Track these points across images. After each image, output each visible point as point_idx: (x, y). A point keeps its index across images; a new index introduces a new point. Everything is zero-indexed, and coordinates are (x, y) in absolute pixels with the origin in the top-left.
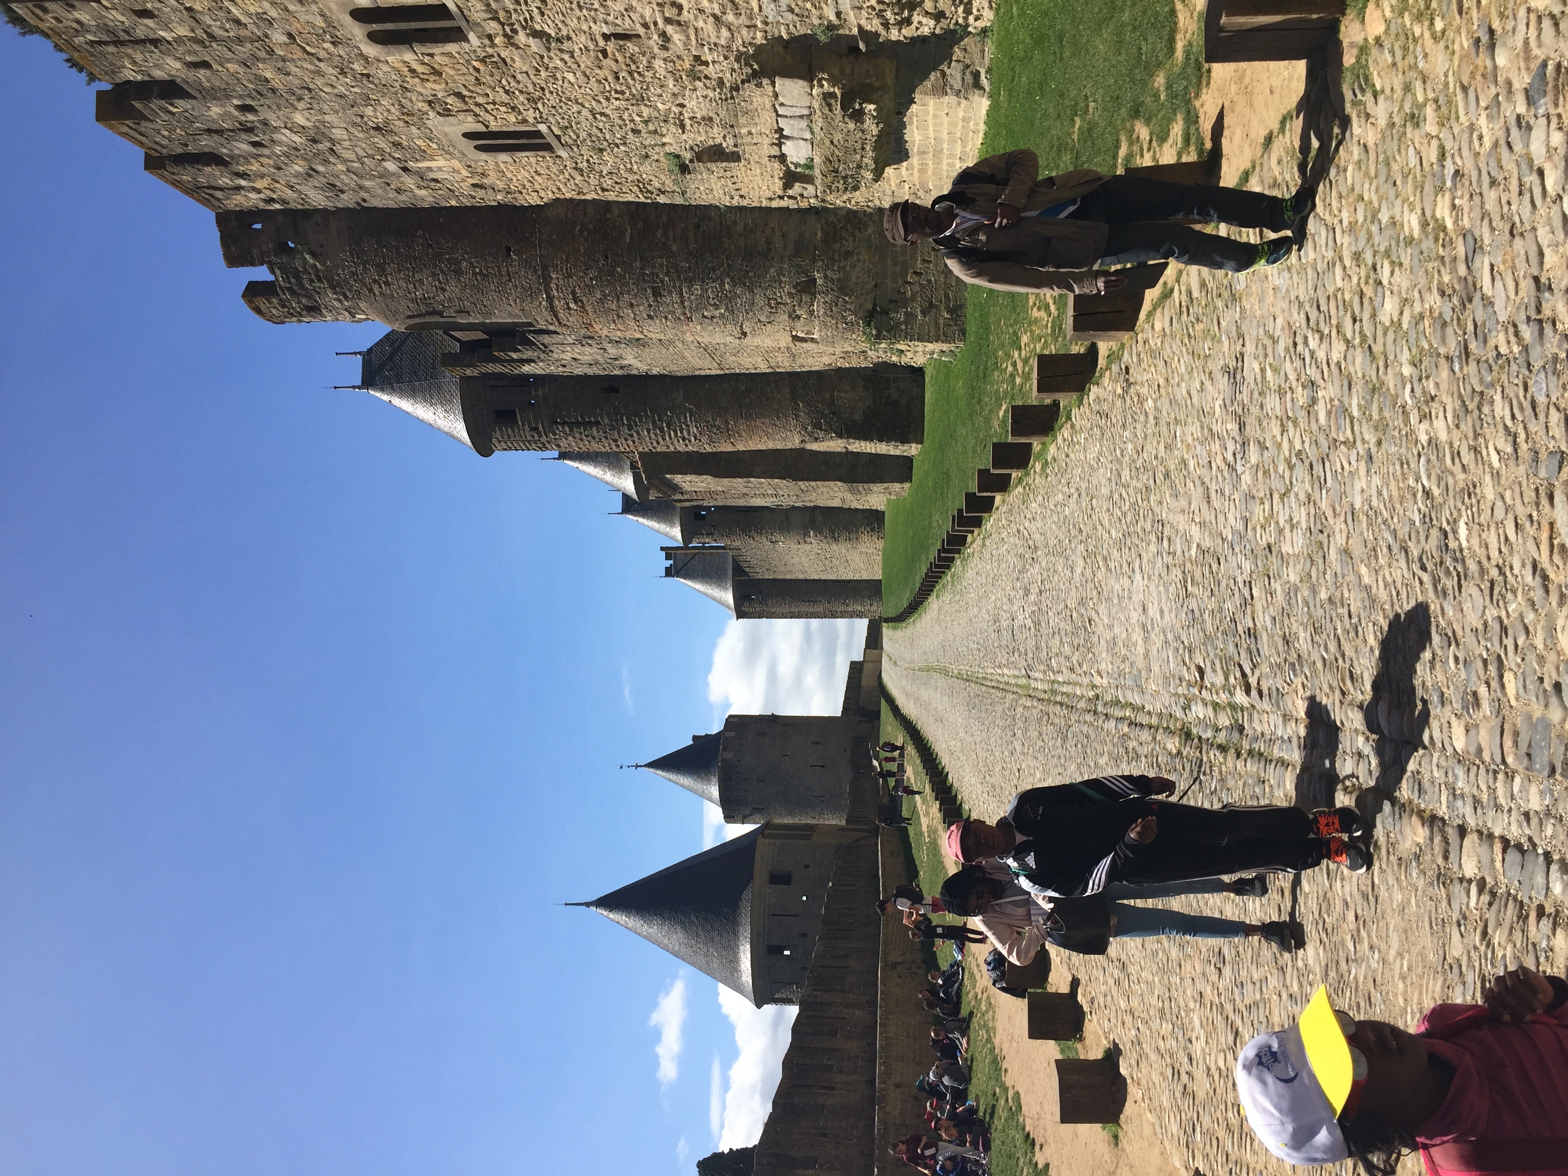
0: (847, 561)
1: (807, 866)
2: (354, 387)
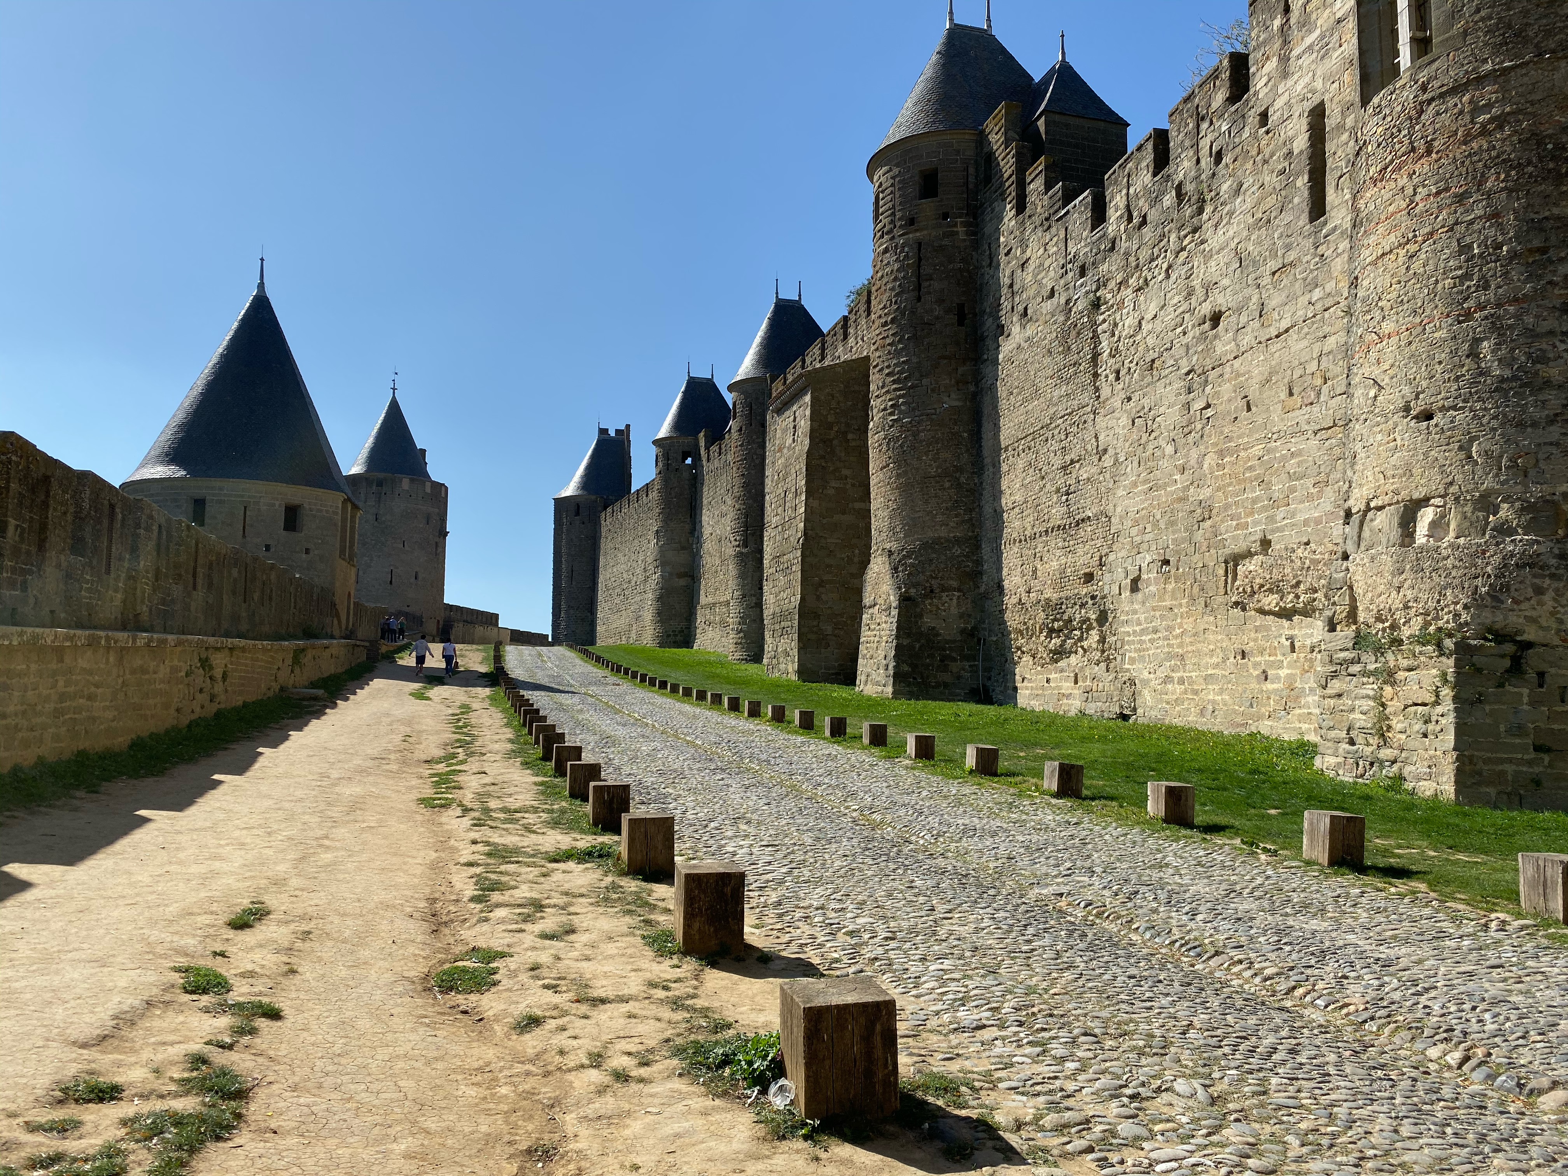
0: (619, 611)
1: (307, 551)
2: (951, 13)
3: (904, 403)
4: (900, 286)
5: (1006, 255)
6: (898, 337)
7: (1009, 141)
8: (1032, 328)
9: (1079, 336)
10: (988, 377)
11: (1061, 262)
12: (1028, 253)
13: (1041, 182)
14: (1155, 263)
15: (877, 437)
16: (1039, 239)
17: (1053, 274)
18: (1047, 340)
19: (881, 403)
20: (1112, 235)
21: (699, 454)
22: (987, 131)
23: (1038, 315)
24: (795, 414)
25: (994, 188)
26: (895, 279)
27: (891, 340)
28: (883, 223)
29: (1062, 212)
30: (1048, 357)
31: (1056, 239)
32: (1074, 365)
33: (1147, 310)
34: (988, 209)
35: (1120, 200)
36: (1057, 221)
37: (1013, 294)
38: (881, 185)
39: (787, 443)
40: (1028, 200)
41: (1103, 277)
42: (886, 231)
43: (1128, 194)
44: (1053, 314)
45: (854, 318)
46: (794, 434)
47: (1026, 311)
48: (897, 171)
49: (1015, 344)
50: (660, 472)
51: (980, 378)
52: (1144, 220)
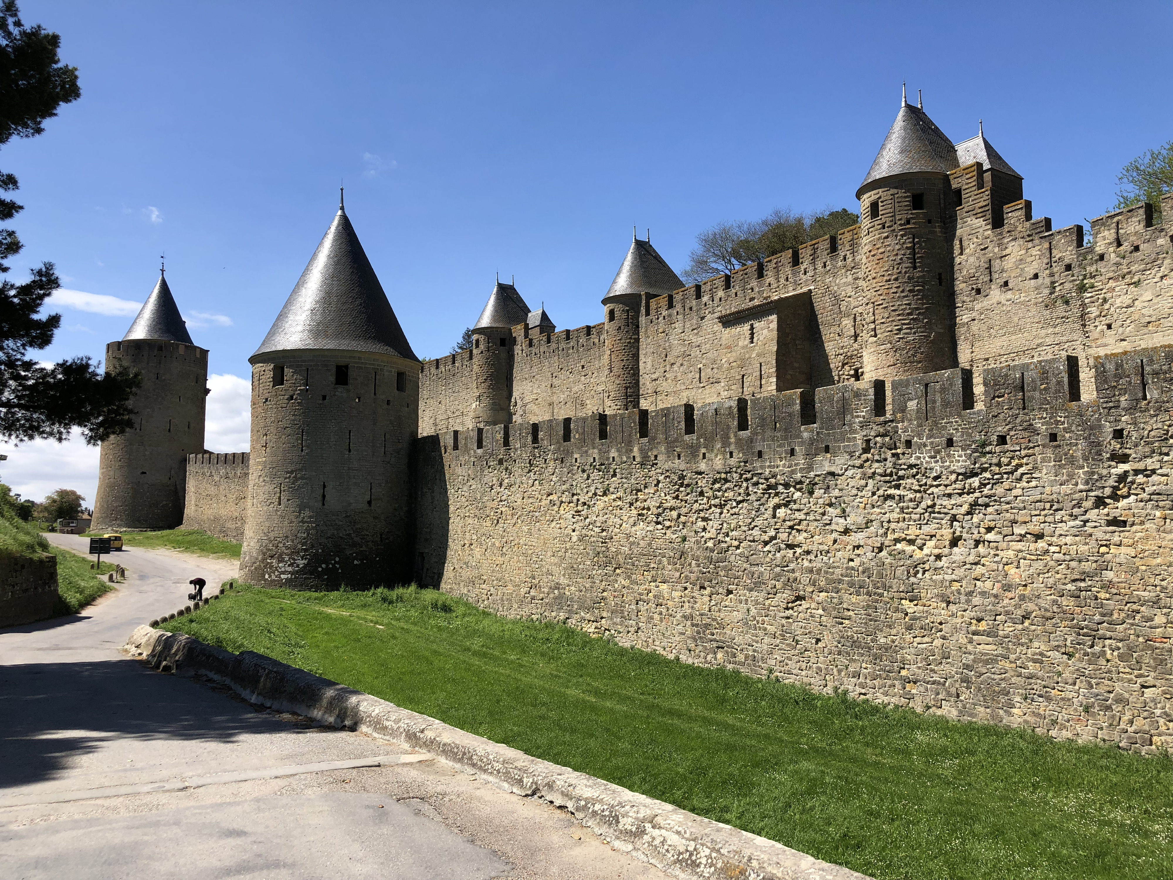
3: (907, 328)
4: (901, 259)
5: (982, 250)
6: (901, 289)
7: (980, 185)
8: (1014, 294)
9: (1067, 302)
10: (963, 317)
11: (1046, 261)
12: (1007, 251)
13: (1021, 213)
14: (1149, 272)
15: (883, 347)
16: (1020, 245)
17: (1037, 266)
18: (1032, 302)
19: (887, 327)
20: (1100, 252)
21: (514, 341)
22: (955, 175)
23: (1020, 287)
24: (752, 325)
25: (965, 210)
26: (897, 255)
27: (895, 290)
28: (883, 220)
29: (1047, 234)
30: (1033, 310)
31: (1039, 247)
32: (1062, 318)
33: (1142, 295)
34: (959, 221)
35: (1109, 234)
36: (1041, 238)
37: (990, 272)
38: (880, 198)
39: (741, 344)
40: (1006, 221)
41: (1091, 274)
42: (886, 225)
43: (1117, 233)
44: (1037, 288)
45: (774, 266)
46: (752, 338)
47: (1006, 284)
48: (896, 191)
49: (994, 301)
50: (482, 352)
51: (953, 317)
52: (1137, 249)
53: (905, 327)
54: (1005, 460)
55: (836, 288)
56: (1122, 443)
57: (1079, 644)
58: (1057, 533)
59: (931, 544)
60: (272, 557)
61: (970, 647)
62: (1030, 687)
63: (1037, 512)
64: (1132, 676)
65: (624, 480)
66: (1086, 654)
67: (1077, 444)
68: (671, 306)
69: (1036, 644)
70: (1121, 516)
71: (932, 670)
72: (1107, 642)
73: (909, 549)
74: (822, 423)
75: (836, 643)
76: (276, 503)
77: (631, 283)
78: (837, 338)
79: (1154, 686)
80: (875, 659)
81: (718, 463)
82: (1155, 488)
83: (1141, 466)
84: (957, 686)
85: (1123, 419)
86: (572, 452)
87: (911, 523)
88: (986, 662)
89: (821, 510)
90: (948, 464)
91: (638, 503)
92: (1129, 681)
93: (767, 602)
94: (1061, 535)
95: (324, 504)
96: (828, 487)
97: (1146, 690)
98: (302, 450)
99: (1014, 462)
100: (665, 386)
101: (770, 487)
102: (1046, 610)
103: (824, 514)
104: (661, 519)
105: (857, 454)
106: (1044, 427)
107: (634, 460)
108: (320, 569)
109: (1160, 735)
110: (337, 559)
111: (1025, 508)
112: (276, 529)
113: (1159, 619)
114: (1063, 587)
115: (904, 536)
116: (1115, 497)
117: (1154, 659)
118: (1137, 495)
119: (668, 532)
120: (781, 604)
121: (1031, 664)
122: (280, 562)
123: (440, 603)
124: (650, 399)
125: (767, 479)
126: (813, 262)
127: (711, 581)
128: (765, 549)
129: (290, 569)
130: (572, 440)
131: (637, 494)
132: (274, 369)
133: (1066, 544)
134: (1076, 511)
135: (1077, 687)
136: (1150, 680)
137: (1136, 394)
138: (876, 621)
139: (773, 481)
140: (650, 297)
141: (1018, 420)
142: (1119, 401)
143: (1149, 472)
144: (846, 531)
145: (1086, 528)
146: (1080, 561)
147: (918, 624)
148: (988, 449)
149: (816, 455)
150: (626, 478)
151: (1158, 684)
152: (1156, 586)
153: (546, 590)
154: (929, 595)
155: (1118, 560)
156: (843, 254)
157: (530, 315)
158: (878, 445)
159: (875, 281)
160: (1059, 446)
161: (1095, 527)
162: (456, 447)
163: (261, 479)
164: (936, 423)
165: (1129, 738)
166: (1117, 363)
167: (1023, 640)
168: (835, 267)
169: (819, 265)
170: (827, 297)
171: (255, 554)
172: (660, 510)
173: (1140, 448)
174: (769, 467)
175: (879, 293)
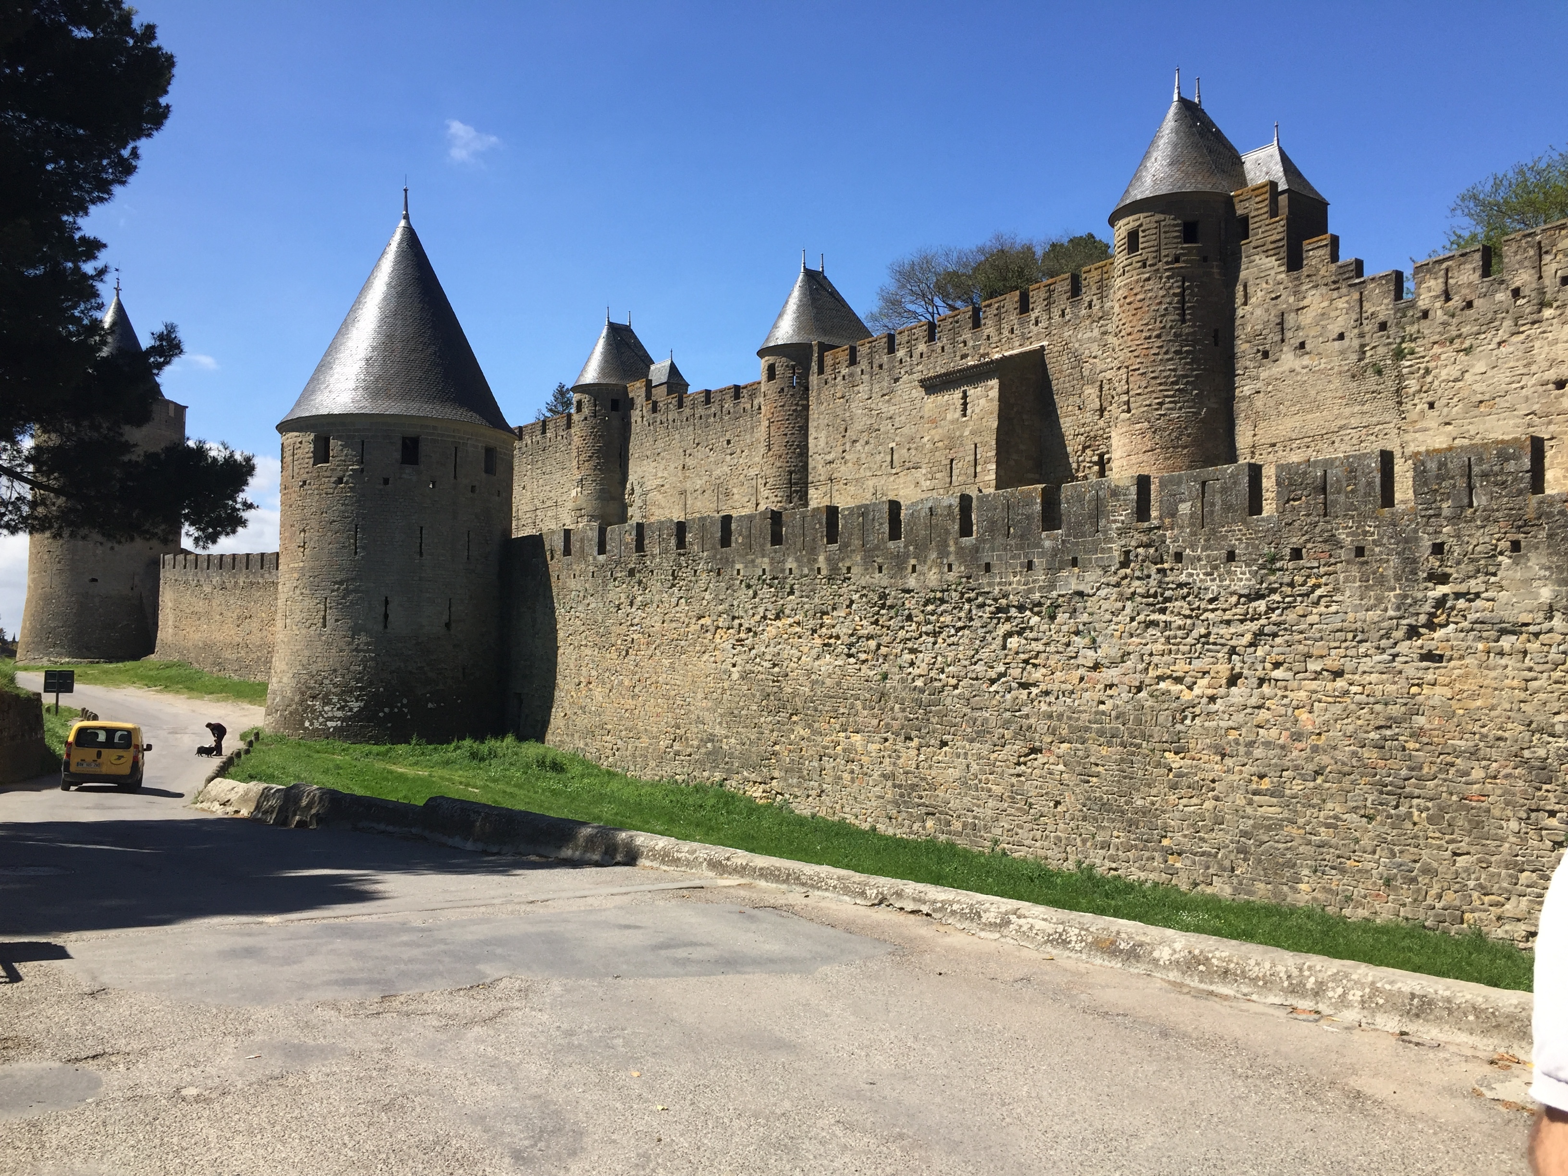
3: (1170, 402)
4: (1166, 309)
5: (1273, 299)
6: (1164, 350)
7: (1274, 212)
8: (1311, 359)
9: (1379, 372)
10: (1244, 388)
11: (1355, 316)
12: (1305, 303)
13: (1324, 253)
14: (1483, 336)
15: (1138, 426)
16: (1322, 295)
17: (1343, 323)
18: (1335, 371)
19: (1145, 400)
20: (1423, 308)
21: (631, 404)
22: (1241, 198)
23: (1320, 350)
24: (965, 392)
25: (1253, 244)
26: (1160, 303)
27: (1156, 351)
28: (1144, 256)
29: (1357, 281)
30: (1336, 383)
31: (1347, 298)
32: (1373, 392)
33: (1473, 366)
34: (1244, 259)
35: (1435, 285)
36: (1350, 286)
37: (1282, 329)
38: (1141, 225)
39: (949, 417)
40: (1305, 262)
41: (1411, 335)
42: (1148, 263)
43: (1446, 283)
44: (1342, 352)
45: (996, 312)
46: (965, 410)
47: (1302, 345)
48: (1162, 217)
49: (1286, 368)
50: (586, 419)
51: (1231, 388)
52: (1469, 305)
53: (1167, 400)
54: (1298, 579)
55: (1077, 345)
56: (1442, 560)
57: (1381, 804)
58: (1360, 670)
59: (1203, 682)
60: (314, 697)
61: (1249, 810)
62: (1320, 857)
63: (1337, 644)
64: (1443, 842)
65: (805, 600)
66: (1389, 816)
67: (1388, 561)
68: (853, 361)
69: (1330, 805)
70: (1437, 649)
71: (1202, 839)
72: (1415, 801)
73: (1176, 688)
74: (1069, 529)
75: (1080, 807)
76: (320, 625)
77: (799, 328)
78: (1077, 412)
79: (1468, 853)
80: (1130, 826)
81: (933, 577)
82: (1478, 615)
83: (1462, 588)
84: (1232, 857)
85: (1444, 530)
86: (733, 562)
87: (1179, 656)
88: (1269, 828)
89: (1065, 640)
90: (1227, 582)
91: (824, 630)
92: (1439, 848)
93: (993, 756)
94: (1364, 672)
95: (386, 627)
96: (1075, 611)
97: (1458, 859)
98: (356, 553)
99: (1312, 582)
100: (843, 471)
101: (999, 610)
102: (1344, 764)
103: (1068, 645)
104: (854, 650)
105: (1113, 569)
106: (1349, 539)
107: (819, 573)
108: (381, 714)
109: (1472, 911)
110: (405, 701)
111: (1322, 639)
112: (319, 660)
113: (1477, 774)
114: (1366, 735)
115: (1169, 672)
116: (1431, 626)
117: (1470, 821)
118: (1457, 623)
119: (864, 667)
120: (1011, 758)
121: (1323, 829)
122: (325, 704)
123: (548, 761)
124: (823, 489)
125: (996, 600)
126: (1048, 309)
127: (920, 730)
128: (992, 689)
129: (339, 714)
130: (733, 545)
131: (821, 618)
132: (316, 441)
133: (1370, 684)
134: (1384, 643)
135: (1377, 857)
136: (1463, 846)
137: (1461, 500)
138: (1131, 778)
139: (1004, 602)
140: (824, 348)
141: (1317, 530)
142: (1440, 508)
143: (1472, 596)
144: (1096, 667)
145: (1395, 664)
146: (1386, 704)
147: (1184, 781)
148: (1278, 565)
149: (1060, 569)
150: (807, 597)
151: (1472, 851)
152: (1474, 734)
153: (695, 743)
154: (1199, 746)
155: (1431, 703)
156: (1088, 299)
157: (652, 367)
158: (1140, 558)
159: (1130, 337)
160: (1366, 563)
161: (1406, 662)
162: (567, 552)
163: (298, 592)
164: (1214, 532)
165: (1436, 915)
166: (1439, 461)
167: (1315, 801)
168: (1077, 316)
169: (1056, 313)
170: (1065, 357)
171: (289, 694)
172: (854, 639)
173: (1463, 566)
174: (999, 584)
175: (1136, 354)
